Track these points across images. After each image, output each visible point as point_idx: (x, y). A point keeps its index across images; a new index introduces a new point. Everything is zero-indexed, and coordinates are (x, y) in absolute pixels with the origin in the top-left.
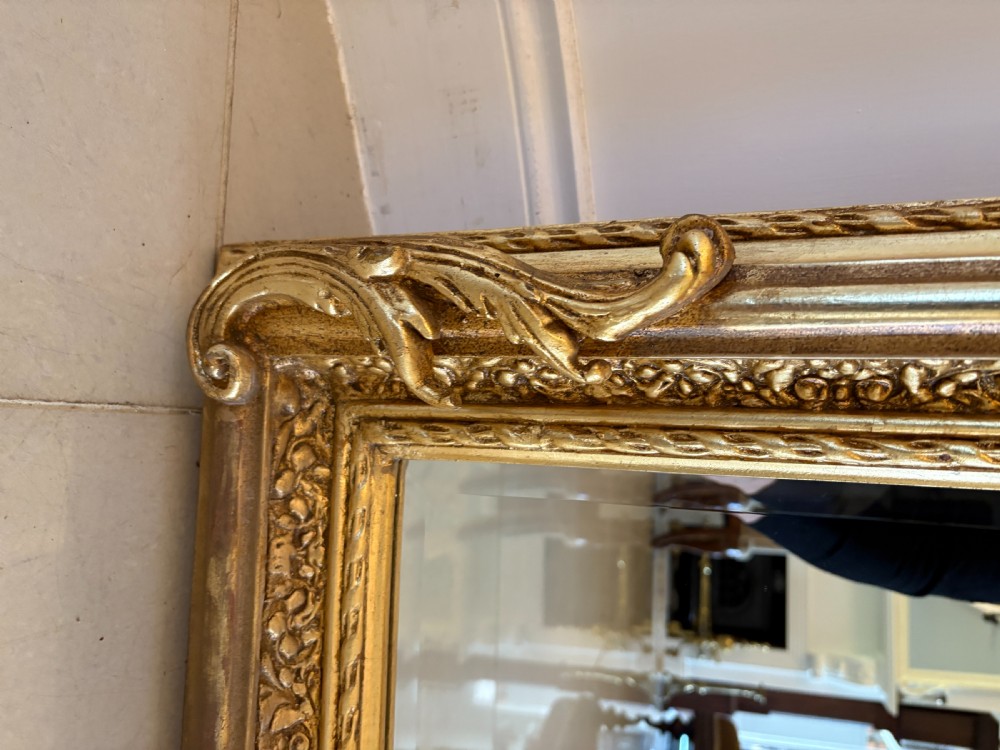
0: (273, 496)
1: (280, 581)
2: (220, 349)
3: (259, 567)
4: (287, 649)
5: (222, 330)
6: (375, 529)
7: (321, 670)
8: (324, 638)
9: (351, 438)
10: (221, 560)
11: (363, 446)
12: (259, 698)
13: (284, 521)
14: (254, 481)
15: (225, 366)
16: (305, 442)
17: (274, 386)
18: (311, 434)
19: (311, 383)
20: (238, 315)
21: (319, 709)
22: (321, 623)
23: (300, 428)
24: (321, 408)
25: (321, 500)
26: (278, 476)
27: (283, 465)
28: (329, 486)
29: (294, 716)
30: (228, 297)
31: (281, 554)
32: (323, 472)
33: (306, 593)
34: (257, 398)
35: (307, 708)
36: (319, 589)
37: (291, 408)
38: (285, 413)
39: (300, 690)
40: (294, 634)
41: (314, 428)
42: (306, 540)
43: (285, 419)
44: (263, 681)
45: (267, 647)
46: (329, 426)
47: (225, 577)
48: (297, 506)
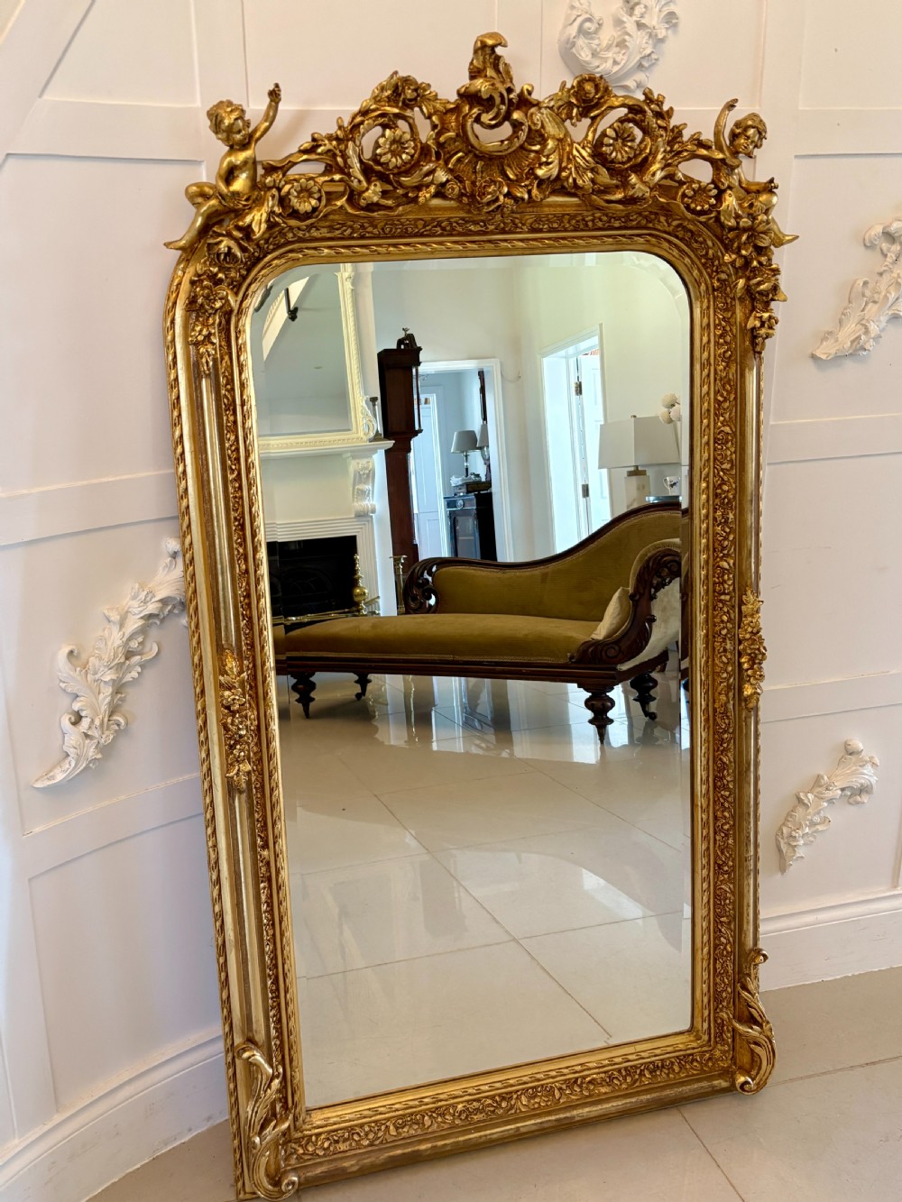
0: (325, 1155)
1: (351, 1145)
2: (283, 1187)
3: (348, 1154)
4: (371, 1136)
5: (276, 1189)
6: (329, 1115)
7: (375, 1122)
8: (366, 1123)
9: (302, 1132)
10: (347, 1168)
11: (304, 1127)
12: (387, 1143)
13: (331, 1149)
14: (321, 1164)
15: (288, 1184)
16: (305, 1148)
17: (290, 1165)
18: (301, 1146)
19: (286, 1152)
20: (271, 1184)
21: (388, 1119)
22: (361, 1126)
23: (301, 1151)
24: (293, 1145)
25: (323, 1136)
26: (318, 1155)
27: (314, 1154)
28: (318, 1135)
29: (392, 1128)
30: (266, 1190)
31: (342, 1147)
32: (314, 1138)
33: (353, 1134)
34: (295, 1170)
35: (388, 1124)
36: (351, 1129)
37: (295, 1156)
38: (297, 1158)
39: (383, 1128)
40: (367, 1134)
41: (300, 1146)
42: (336, 1138)
43: (299, 1158)
44: (381, 1143)
45: (371, 1144)
46: (298, 1141)
47: (352, 1165)
48: (326, 1145)
